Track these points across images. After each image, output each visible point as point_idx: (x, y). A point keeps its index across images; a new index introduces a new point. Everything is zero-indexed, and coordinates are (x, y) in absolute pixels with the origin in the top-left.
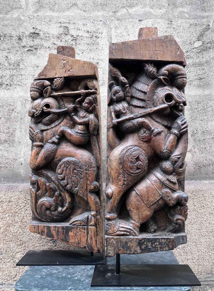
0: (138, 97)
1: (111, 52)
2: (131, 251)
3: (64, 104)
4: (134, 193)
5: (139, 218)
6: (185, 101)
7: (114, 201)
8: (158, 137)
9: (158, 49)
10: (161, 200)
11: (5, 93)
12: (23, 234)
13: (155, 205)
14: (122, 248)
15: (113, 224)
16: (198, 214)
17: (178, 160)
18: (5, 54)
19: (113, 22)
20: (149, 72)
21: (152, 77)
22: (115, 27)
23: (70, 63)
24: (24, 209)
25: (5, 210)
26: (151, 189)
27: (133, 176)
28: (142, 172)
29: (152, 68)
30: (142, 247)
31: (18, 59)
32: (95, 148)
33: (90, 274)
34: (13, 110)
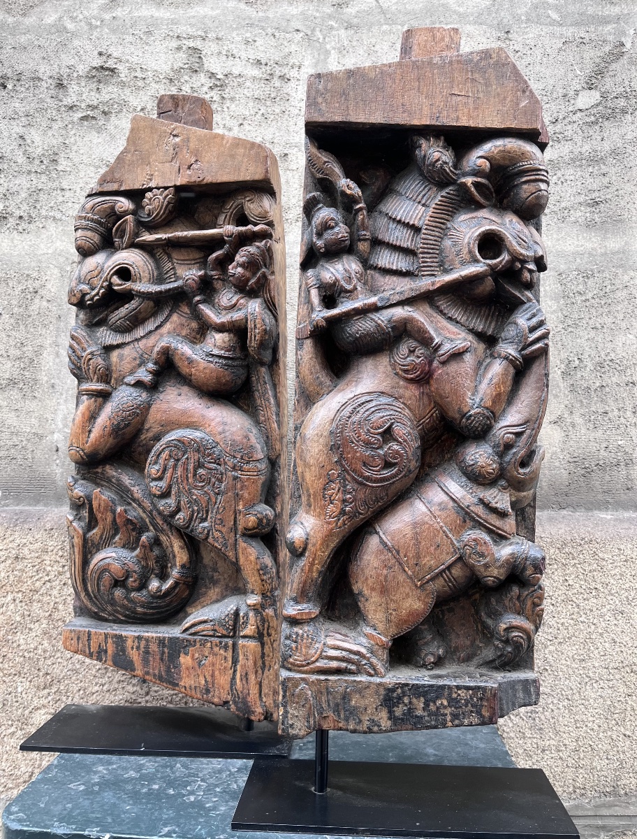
0: (394, 243)
1: (311, 102)
2: (360, 721)
3: (173, 268)
4: (373, 543)
5: (389, 621)
6: (542, 256)
7: (312, 564)
8: (453, 367)
9: (460, 91)
10: (459, 565)
11: (13, 243)
12: (54, 656)
13: (440, 581)
14: (334, 712)
15: (305, 635)
17: (515, 442)
18: (17, 129)
19: (334, 32)
20: (430, 165)
21: (439, 179)
22: (339, 48)
23: (192, 145)
24: (57, 582)
25: (4, 583)
26: (429, 529)
27: (373, 487)
28: (402, 477)
29: (440, 150)
30: (394, 711)
31: (55, 142)
32: (263, 402)
33: (235, 787)
34: (36, 292)
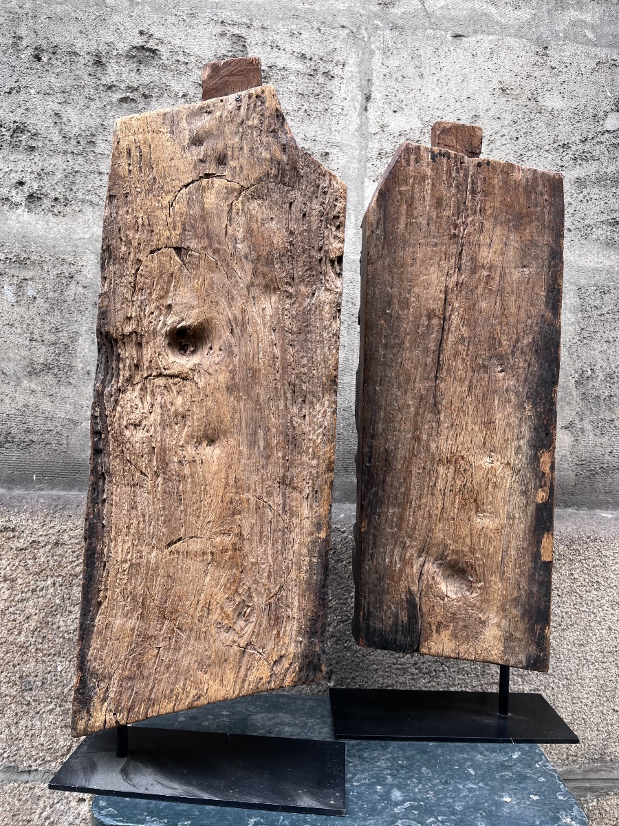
11: (48, 225)
16: (581, 603)
18: (52, 105)
19: (379, 32)
22: (383, 49)
25: (44, 567)
31: (92, 123)
34: (72, 277)
